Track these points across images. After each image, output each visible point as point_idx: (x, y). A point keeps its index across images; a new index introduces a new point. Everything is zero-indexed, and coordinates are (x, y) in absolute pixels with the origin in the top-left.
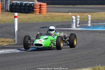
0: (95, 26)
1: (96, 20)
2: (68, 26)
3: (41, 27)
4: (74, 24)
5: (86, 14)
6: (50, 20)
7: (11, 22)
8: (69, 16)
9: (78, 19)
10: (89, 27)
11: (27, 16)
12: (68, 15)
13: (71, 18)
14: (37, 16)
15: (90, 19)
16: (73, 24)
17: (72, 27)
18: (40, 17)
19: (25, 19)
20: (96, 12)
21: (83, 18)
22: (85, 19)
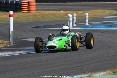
0: (93, 25)
1: (92, 18)
3: (33, 27)
4: (71, 23)
5: (80, 12)
6: (40, 19)
9: (75, 18)
10: (87, 27)
11: (14, 15)
12: (60, 14)
13: (67, 16)
15: (87, 17)
16: (69, 23)
18: (30, 16)
20: (90, 10)
21: (78, 16)
22: (80, 18)
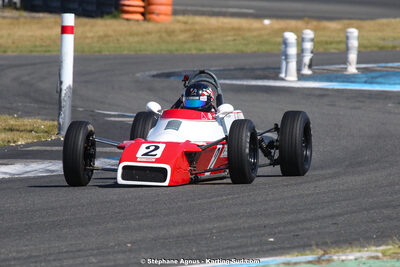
0: (374, 74)
1: (376, 49)
2: (266, 73)
3: (155, 73)
4: (293, 65)
5: (333, 25)
7: (31, 51)
8: (263, 32)
9: (308, 46)
10: (350, 79)
11: (92, 26)
12: (259, 29)
14: (134, 27)
15: (354, 43)
16: (287, 63)
17: (282, 75)
19: (88, 41)
21: (324, 39)
22: (329, 46)
